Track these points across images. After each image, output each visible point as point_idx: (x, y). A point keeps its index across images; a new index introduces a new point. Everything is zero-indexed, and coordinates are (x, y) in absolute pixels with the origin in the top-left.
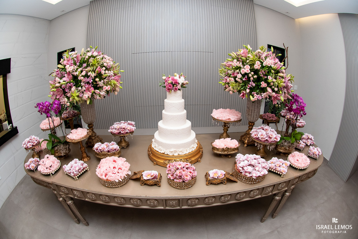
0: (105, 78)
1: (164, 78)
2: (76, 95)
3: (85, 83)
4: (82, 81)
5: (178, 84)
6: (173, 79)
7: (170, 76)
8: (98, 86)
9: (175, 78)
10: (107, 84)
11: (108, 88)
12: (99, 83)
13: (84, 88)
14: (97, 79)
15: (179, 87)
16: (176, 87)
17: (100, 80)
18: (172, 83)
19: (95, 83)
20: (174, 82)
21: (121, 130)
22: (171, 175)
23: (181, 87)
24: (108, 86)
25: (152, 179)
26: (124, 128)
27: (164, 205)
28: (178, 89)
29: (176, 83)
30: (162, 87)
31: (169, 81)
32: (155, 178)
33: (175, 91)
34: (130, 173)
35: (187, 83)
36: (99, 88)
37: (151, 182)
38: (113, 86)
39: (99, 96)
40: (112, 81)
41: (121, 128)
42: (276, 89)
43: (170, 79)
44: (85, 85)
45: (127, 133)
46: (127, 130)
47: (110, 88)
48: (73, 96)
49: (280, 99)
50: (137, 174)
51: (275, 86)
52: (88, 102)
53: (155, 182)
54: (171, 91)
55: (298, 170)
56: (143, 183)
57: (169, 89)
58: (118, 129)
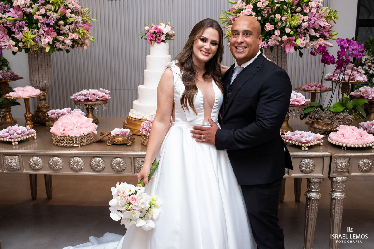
0: (71, 24)
1: (147, 28)
2: (30, 37)
3: (44, 25)
4: (40, 21)
5: (161, 34)
6: (156, 28)
7: (153, 25)
8: (62, 32)
9: (159, 27)
10: (74, 31)
11: (75, 36)
12: (63, 28)
13: (41, 31)
14: (61, 23)
15: (163, 37)
16: (159, 38)
17: (65, 25)
18: (154, 33)
19: (57, 27)
20: (156, 31)
21: (89, 96)
22: (145, 131)
23: (165, 38)
24: (76, 34)
25: (122, 135)
26: (94, 94)
27: (132, 168)
28: (161, 40)
29: (160, 33)
30: (144, 39)
31: (152, 31)
32: (125, 135)
33: (158, 42)
34: (96, 132)
35: (173, 34)
36: (64, 34)
37: (120, 139)
38: (82, 34)
39: (63, 45)
40: (81, 29)
41: (90, 94)
42: (288, 30)
43: (153, 28)
44: (43, 27)
45: (97, 100)
46: (98, 97)
47: (78, 37)
48: (26, 37)
49: (296, 44)
50: (104, 134)
51: (287, 26)
52: (48, 49)
53: (125, 139)
54: (154, 43)
55: (344, 148)
56: (111, 141)
57: (151, 40)
58: (85, 95)
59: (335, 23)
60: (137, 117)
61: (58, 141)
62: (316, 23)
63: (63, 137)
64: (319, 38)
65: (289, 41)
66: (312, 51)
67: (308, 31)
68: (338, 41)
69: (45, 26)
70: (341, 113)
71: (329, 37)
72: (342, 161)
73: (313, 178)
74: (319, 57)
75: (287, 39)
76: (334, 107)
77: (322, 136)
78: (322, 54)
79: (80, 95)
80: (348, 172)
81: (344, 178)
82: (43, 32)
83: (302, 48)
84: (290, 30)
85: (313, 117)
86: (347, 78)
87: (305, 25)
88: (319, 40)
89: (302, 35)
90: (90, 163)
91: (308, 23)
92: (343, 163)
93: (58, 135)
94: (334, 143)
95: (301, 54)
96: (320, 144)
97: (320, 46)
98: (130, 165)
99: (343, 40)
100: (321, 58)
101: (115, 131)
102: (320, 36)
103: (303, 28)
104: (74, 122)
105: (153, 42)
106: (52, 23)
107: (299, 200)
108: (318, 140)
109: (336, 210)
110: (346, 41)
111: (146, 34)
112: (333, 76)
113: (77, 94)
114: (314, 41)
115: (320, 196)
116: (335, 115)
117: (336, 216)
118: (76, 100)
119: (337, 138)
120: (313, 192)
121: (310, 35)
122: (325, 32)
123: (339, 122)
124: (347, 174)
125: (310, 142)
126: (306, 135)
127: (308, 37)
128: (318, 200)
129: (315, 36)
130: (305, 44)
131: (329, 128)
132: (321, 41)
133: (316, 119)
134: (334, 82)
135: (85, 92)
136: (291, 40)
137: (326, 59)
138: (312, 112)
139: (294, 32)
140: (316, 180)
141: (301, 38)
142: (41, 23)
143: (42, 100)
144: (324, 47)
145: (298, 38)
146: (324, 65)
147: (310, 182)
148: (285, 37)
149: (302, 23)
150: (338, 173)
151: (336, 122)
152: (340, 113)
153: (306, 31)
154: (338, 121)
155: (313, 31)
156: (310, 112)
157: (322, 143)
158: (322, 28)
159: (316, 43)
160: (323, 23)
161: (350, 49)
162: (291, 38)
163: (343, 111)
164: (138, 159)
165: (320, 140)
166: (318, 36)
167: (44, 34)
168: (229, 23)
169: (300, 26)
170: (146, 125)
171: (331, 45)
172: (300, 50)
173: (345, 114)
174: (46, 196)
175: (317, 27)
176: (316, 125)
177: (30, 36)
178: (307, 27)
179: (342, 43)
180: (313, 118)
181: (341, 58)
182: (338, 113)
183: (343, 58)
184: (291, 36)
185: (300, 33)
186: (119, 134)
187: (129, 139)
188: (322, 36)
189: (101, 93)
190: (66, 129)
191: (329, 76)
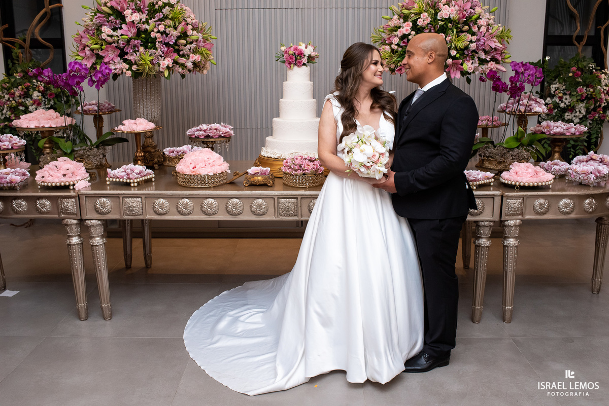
0: (191, 43)
1: (283, 48)
3: (163, 44)
4: (158, 40)
5: (303, 56)
6: (296, 49)
7: (292, 45)
8: (182, 53)
9: (300, 47)
10: (195, 52)
11: (196, 57)
12: (183, 48)
13: (159, 52)
14: (182, 41)
15: (305, 60)
16: (300, 60)
17: (185, 44)
18: (294, 54)
19: (177, 47)
20: (297, 53)
21: (211, 131)
22: (288, 169)
23: (307, 61)
24: (198, 55)
25: (262, 174)
26: (216, 129)
27: (275, 211)
28: (302, 64)
29: (301, 54)
30: (280, 61)
31: (291, 52)
32: (265, 173)
33: (298, 66)
34: (229, 171)
35: (316, 56)
36: (183, 56)
37: (259, 178)
38: (206, 56)
39: (183, 69)
40: (203, 49)
41: (210, 129)
42: (453, 53)
43: (292, 48)
44: (162, 47)
45: (220, 137)
46: (221, 133)
47: (200, 58)
48: (143, 59)
49: (463, 69)
50: (238, 174)
51: (452, 48)
52: (166, 74)
53: (265, 179)
54: (294, 66)
55: (517, 188)
56: (248, 181)
57: (290, 63)
58: (205, 131)
59: (509, 43)
60: (273, 156)
61: (187, 181)
62: (486, 44)
63: (194, 175)
64: (490, 61)
65: (454, 65)
66: (481, 77)
67: (477, 53)
68: (512, 64)
69: (164, 46)
70: (516, 150)
71: (502, 60)
72: (515, 201)
73: (483, 221)
74: (489, 83)
75: (452, 63)
76: (507, 142)
77: (493, 175)
78: (493, 80)
79: (197, 130)
80: (521, 214)
81: (518, 221)
82: (161, 52)
83: (470, 74)
84: (455, 52)
85: (483, 154)
86: (522, 109)
87: (473, 46)
88: (490, 64)
89: (469, 58)
90: (226, 206)
91: (477, 45)
92: (517, 204)
93: (187, 174)
94: (506, 182)
95: (469, 81)
96: (490, 183)
97: (491, 70)
98: (273, 207)
99: (518, 64)
100: (492, 85)
101: (253, 170)
102: (490, 59)
103: (471, 49)
104: (206, 159)
105: (292, 65)
106: (173, 42)
107: (469, 266)
108: (488, 178)
109: (509, 259)
110: (520, 64)
111: (283, 56)
112: (507, 107)
113: (193, 129)
114: (484, 65)
115: (490, 243)
116: (509, 152)
117: (509, 267)
118: (193, 137)
119: (510, 177)
120: (482, 238)
121: (479, 58)
122: (497, 54)
123: (513, 159)
124: (520, 217)
125: (478, 180)
126: (474, 174)
127: (477, 60)
128: (488, 247)
129: (485, 59)
130: (473, 69)
131: (501, 167)
132: (492, 65)
133: (487, 157)
134: (508, 114)
135: (204, 127)
136: (457, 64)
137: (498, 87)
138: (482, 148)
139: (460, 54)
140: (486, 223)
141: (469, 61)
142: (159, 42)
143: (149, 137)
144: (495, 72)
145: (464, 61)
146: (496, 93)
147: (479, 226)
148: (450, 61)
149: (469, 44)
150: (510, 215)
151: (510, 160)
152: (513, 149)
153: (474, 53)
154: (511, 158)
155: (483, 53)
156: (479, 149)
157: (492, 182)
158: (494, 50)
159: (487, 67)
160: (495, 44)
161: (525, 75)
162: (456, 61)
163: (517, 147)
164: (282, 200)
165: (490, 179)
166: (488, 59)
167: (163, 55)
168: (382, 43)
169: (467, 48)
170: (291, 162)
171: (504, 69)
172: (467, 75)
173: (519, 151)
174: (143, 265)
175: (487, 49)
176: (486, 164)
177: (148, 58)
178: (475, 48)
179: (517, 68)
180: (483, 156)
181: (513, 85)
182: (512, 149)
183: (516, 84)
184: (457, 59)
185: (467, 55)
186: (258, 173)
187: (270, 178)
188: (493, 58)
189: (224, 129)
190: (197, 167)
191: (503, 106)
